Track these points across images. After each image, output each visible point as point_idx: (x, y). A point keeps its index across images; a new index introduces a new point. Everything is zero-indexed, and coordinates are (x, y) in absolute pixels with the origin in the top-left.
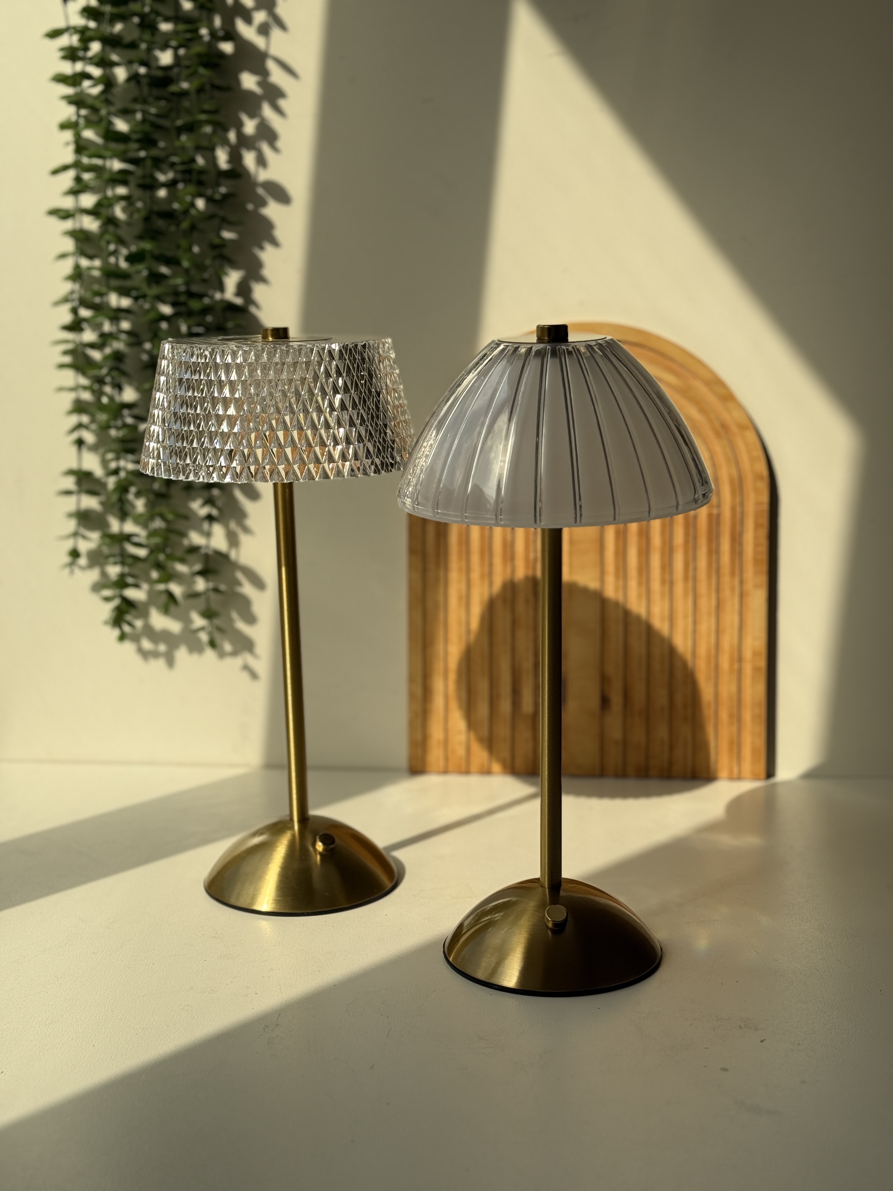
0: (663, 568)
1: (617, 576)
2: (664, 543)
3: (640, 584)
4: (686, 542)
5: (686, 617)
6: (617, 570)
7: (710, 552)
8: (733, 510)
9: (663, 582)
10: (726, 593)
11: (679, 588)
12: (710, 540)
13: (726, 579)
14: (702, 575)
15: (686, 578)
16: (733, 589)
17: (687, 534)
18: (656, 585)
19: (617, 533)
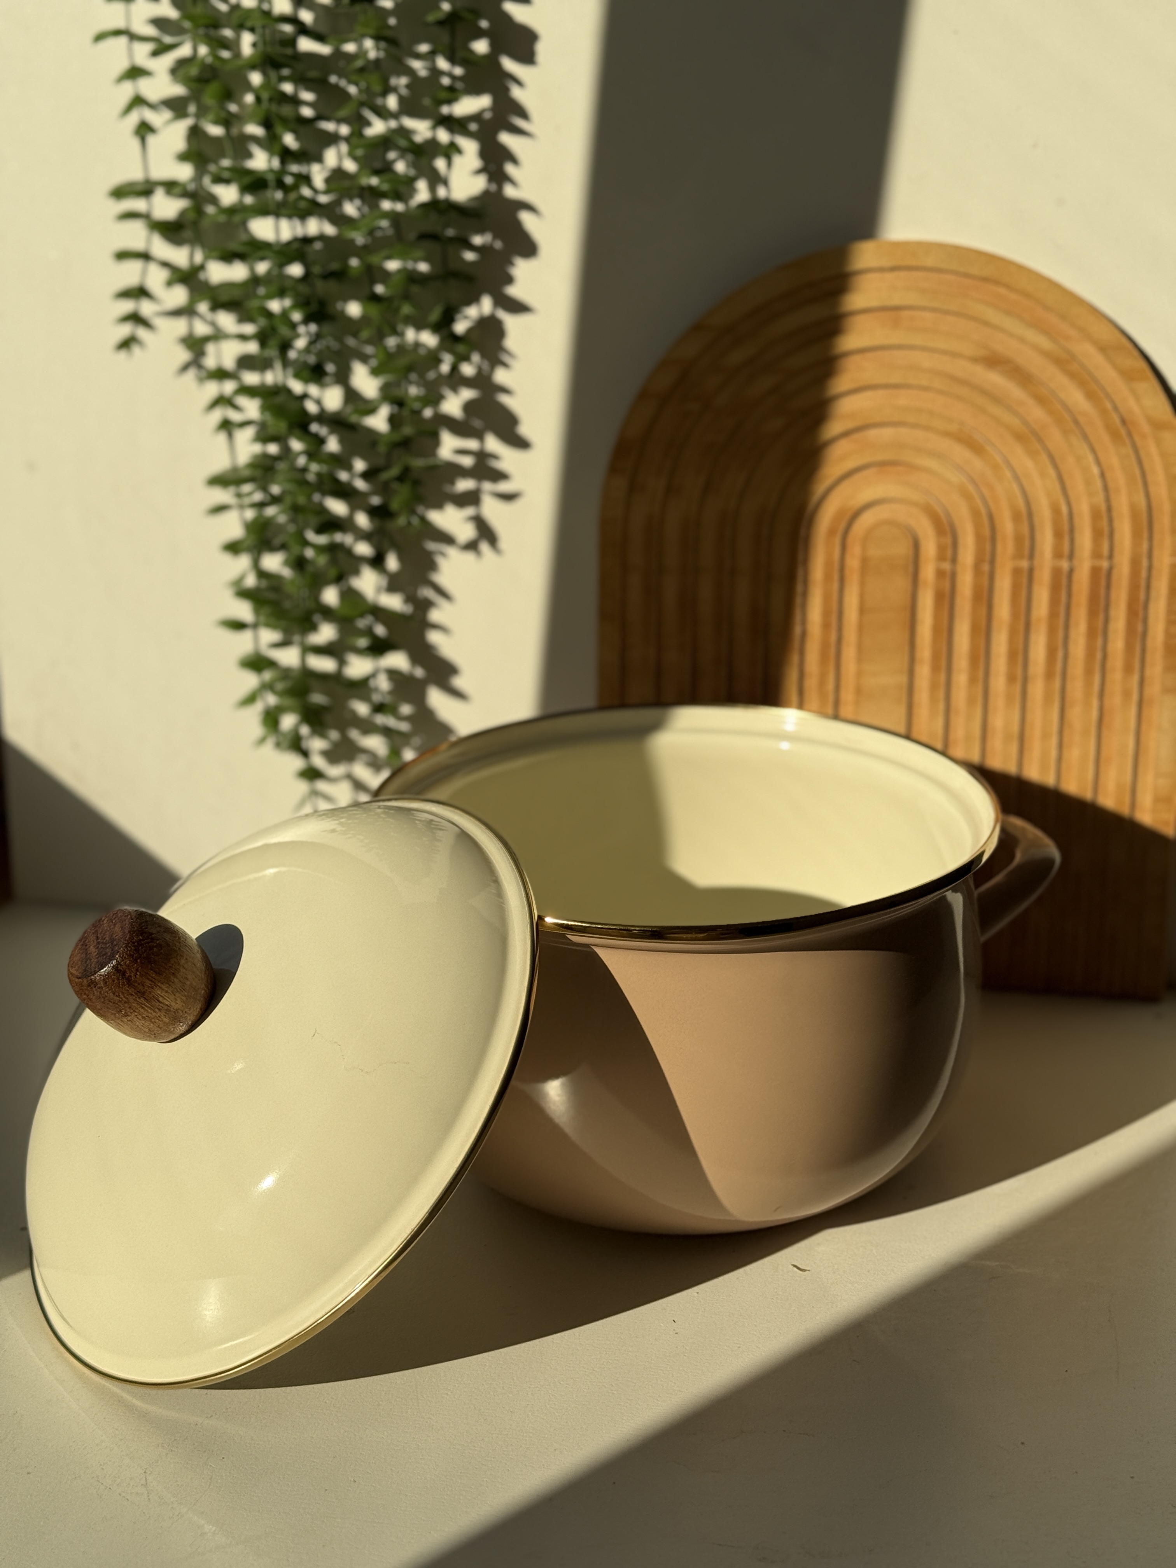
0: (1012, 655)
1: (935, 668)
2: (1015, 615)
3: (972, 680)
4: (1053, 615)
5: (1046, 736)
6: (936, 657)
7: (1091, 633)
8: (1135, 563)
9: (1011, 678)
10: (1115, 699)
11: (1037, 689)
12: (1092, 613)
13: (1116, 676)
14: (1077, 668)
15: (1049, 675)
16: (1126, 694)
17: (1054, 601)
18: (999, 682)
19: (939, 597)
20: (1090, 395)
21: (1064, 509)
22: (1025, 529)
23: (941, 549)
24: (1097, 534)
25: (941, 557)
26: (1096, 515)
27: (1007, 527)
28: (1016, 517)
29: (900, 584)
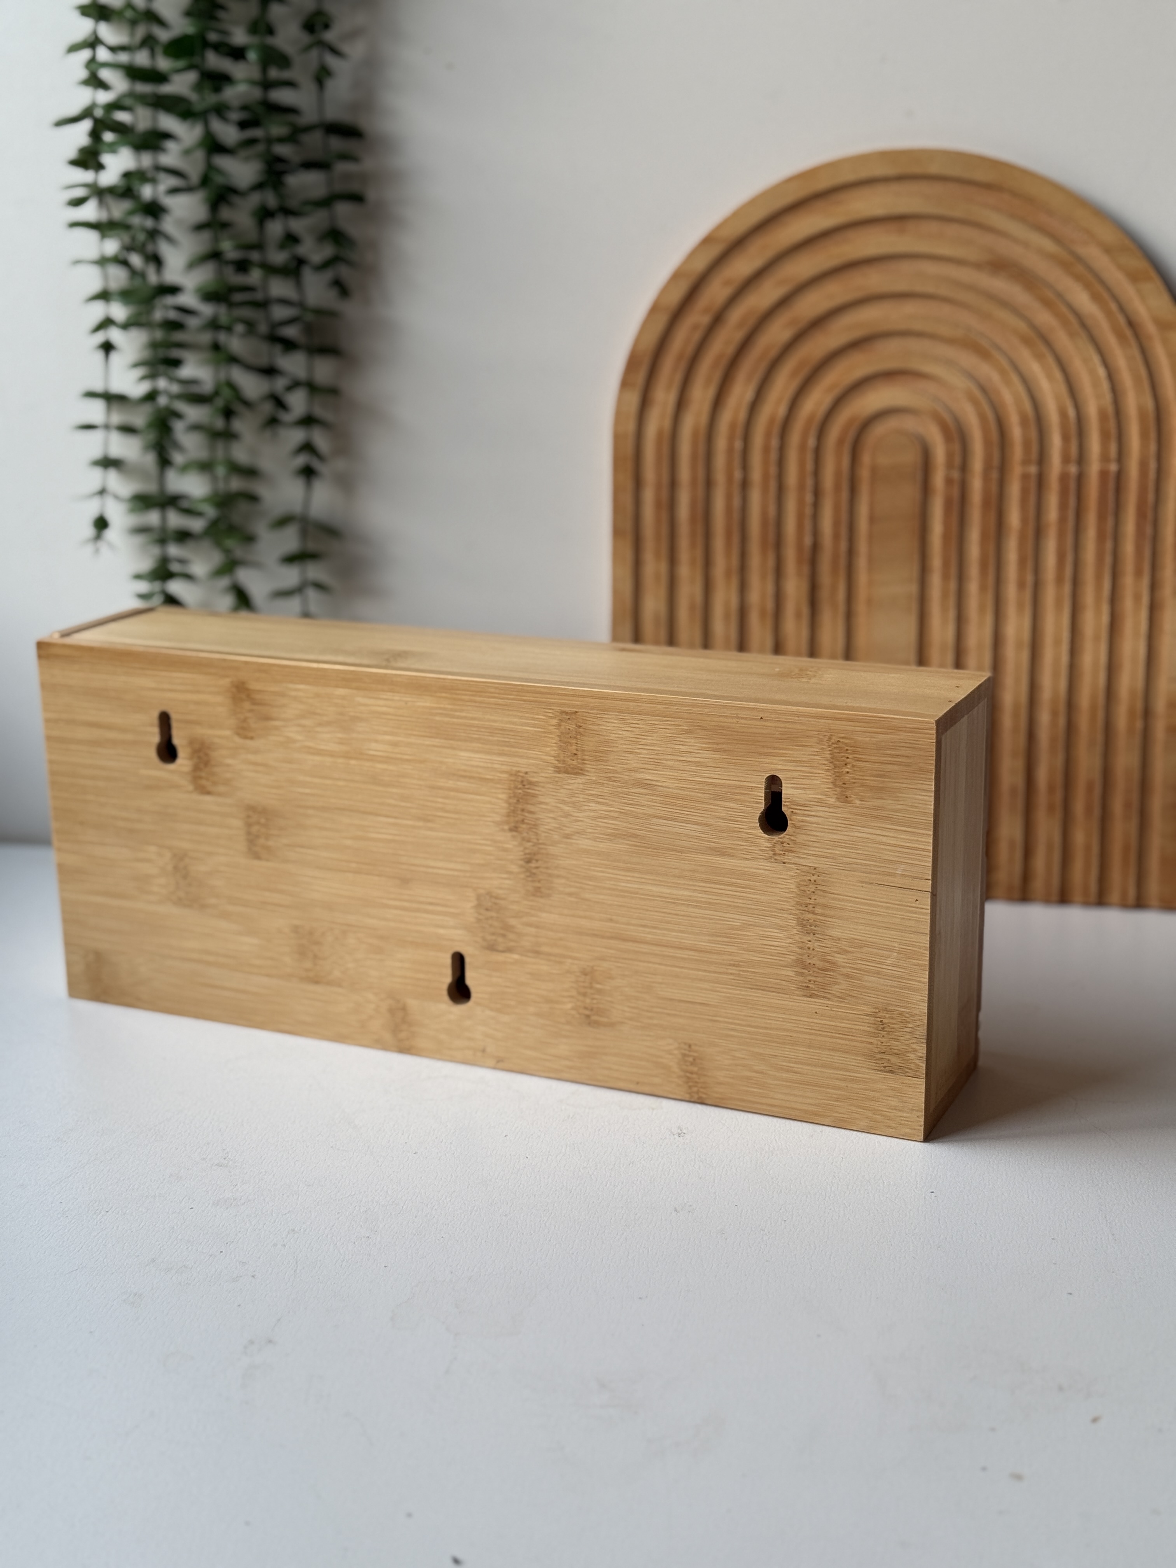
0: (1023, 559)
4: (1062, 520)
6: (946, 564)
7: (1101, 537)
8: (1143, 465)
10: (1128, 604)
13: (1128, 580)
14: (1086, 573)
15: (1059, 580)
16: (1137, 598)
17: (1063, 506)
19: (948, 504)
20: (1096, 297)
21: (1071, 413)
22: (1034, 434)
23: (950, 456)
24: (1105, 436)
25: (949, 465)
26: (1103, 417)
27: (1016, 432)
28: (1024, 422)
29: (909, 493)
